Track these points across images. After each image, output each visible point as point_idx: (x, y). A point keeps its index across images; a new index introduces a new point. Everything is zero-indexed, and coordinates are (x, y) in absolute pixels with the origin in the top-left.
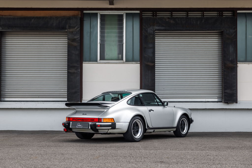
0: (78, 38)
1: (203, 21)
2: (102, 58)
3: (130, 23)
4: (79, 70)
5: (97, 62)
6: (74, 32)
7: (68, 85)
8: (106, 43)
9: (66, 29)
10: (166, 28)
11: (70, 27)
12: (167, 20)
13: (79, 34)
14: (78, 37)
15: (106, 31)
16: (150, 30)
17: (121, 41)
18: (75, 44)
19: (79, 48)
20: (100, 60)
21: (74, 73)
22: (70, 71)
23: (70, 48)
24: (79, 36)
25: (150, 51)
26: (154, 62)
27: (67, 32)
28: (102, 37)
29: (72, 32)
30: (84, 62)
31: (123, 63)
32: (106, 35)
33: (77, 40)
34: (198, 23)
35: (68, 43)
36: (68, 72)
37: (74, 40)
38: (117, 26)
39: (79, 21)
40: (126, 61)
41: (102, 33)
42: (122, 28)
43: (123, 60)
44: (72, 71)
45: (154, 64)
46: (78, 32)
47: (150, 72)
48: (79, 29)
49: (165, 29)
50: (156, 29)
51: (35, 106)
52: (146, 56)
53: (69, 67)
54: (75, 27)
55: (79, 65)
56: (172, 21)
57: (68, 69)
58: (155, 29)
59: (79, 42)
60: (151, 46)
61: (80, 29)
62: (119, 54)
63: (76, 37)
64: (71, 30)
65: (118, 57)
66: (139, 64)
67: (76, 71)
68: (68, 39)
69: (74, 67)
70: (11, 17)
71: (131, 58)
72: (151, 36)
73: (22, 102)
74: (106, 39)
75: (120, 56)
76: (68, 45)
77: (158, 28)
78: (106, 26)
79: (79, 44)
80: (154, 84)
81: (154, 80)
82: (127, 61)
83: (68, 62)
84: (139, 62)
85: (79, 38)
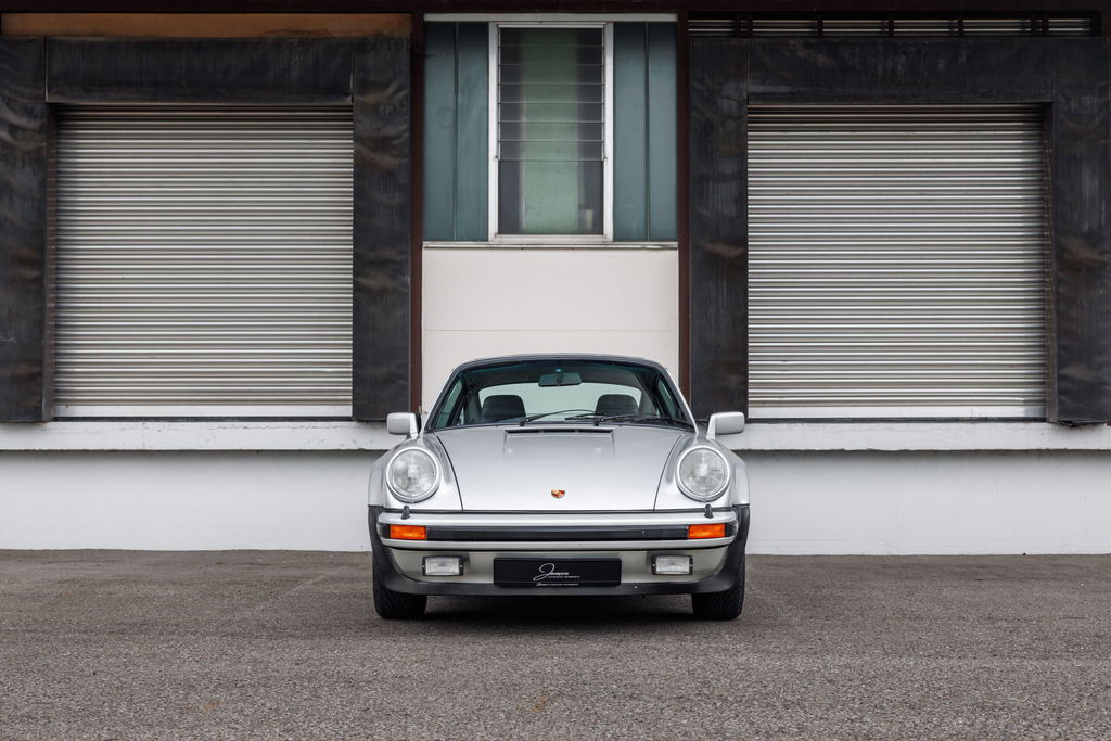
0: (399, 136)
1: (964, 60)
2: (509, 224)
4: (408, 279)
5: (487, 240)
6: (382, 108)
7: (354, 346)
8: (523, 157)
9: (348, 94)
10: (796, 90)
11: (365, 86)
12: (801, 54)
13: (407, 117)
14: (398, 128)
15: (525, 102)
16: (724, 98)
17: (593, 149)
18: (387, 160)
19: (404, 179)
20: (502, 230)
21: (384, 291)
22: (364, 281)
23: (365, 177)
24: (405, 126)
25: (726, 190)
26: (742, 242)
27: (348, 108)
28: (509, 129)
29: (375, 107)
30: (426, 244)
31: (604, 247)
32: (524, 119)
33: (395, 142)
34: (941, 66)
35: (356, 156)
36: (358, 289)
37: (382, 144)
38: (573, 83)
39: (405, 57)
40: (616, 239)
41: (508, 110)
42: (598, 91)
43: (602, 233)
44: (376, 281)
45: (741, 250)
46: (402, 106)
47: (725, 284)
48: (404, 93)
49: (792, 93)
50: (755, 94)
51: (208, 440)
52: (705, 213)
53: (361, 264)
54: (386, 86)
55: (404, 257)
56: (822, 60)
57: (356, 273)
58: (745, 96)
59: (407, 150)
60: (728, 167)
61: (411, 92)
62: (582, 207)
63: (390, 131)
64: (370, 98)
65: (581, 221)
66: (677, 252)
67: (390, 284)
68: (357, 139)
69: (381, 264)
70: (100, 39)
71: (636, 224)
72: (731, 125)
73: (148, 424)
74: (524, 138)
75: (589, 214)
76: (356, 166)
77: (759, 89)
78: (524, 83)
79: (406, 160)
80: (745, 340)
81: (745, 321)
82: (623, 236)
83: (356, 242)
84: (675, 244)
85: (407, 135)
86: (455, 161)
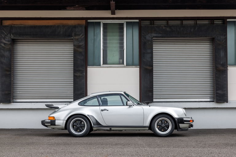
0: (83, 45)
1: (197, 29)
2: (105, 62)
3: (130, 31)
4: (84, 74)
5: (100, 66)
6: (79, 39)
7: (74, 87)
8: (108, 49)
9: (72, 37)
10: (163, 35)
11: (76, 35)
12: (164, 28)
13: (84, 41)
14: (82, 43)
15: (108, 38)
16: (148, 37)
17: (122, 47)
18: (80, 50)
19: (84, 54)
20: (103, 64)
21: (80, 76)
22: (76, 74)
23: (75, 52)
24: (84, 43)
25: (149, 56)
26: (152, 66)
27: (72, 39)
28: (105, 43)
29: (78, 39)
30: (88, 67)
31: (124, 67)
32: (108, 41)
33: (82, 46)
34: (192, 30)
35: (74, 49)
36: (74, 76)
37: (79, 47)
38: (118, 34)
39: (84, 29)
40: (126, 65)
41: (105, 40)
42: (123, 36)
43: (124, 64)
44: (78, 74)
46: (83, 39)
47: (148, 75)
48: (83, 36)
52: (144, 60)
53: (75, 71)
54: (80, 35)
55: (84, 69)
56: (168, 29)
57: (74, 72)
58: (152, 37)
59: (84, 48)
60: (149, 51)
61: (85, 36)
62: (120, 59)
63: (81, 44)
64: (77, 37)
65: (120, 62)
66: (139, 68)
67: (81, 75)
68: (74, 45)
69: (79, 71)
70: (22, 26)
71: (131, 63)
72: (150, 42)
73: (32, 103)
74: (108, 45)
75: (121, 60)
77: (155, 35)
78: (108, 34)
79: (84, 50)
80: (153, 86)
81: (153, 82)
82: (128, 65)
83: (74, 66)
84: (138, 66)
85: (84, 45)
86: (94, 50)
